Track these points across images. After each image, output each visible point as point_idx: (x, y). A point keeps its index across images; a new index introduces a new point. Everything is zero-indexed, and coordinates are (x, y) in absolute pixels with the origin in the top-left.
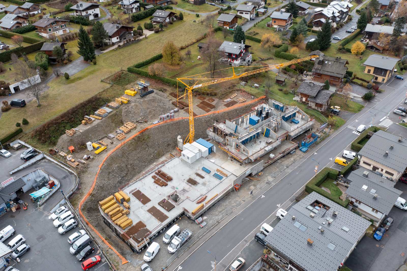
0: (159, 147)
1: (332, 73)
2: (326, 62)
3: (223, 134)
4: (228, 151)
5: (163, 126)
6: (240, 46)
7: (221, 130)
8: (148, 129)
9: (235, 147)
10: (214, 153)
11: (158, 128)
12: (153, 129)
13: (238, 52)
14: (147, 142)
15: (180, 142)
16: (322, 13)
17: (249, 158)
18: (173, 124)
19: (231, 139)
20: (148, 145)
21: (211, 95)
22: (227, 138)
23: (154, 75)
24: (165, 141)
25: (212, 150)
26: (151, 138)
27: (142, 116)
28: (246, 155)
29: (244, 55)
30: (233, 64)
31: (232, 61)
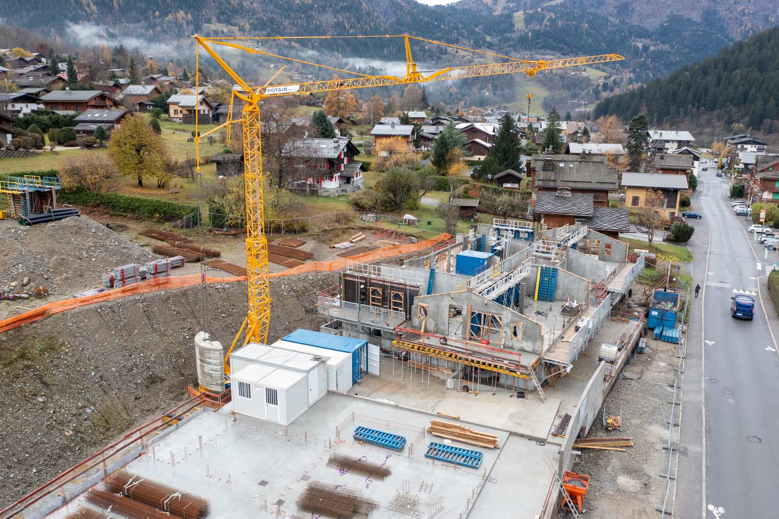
0: (105, 392)
1: (589, 184)
2: (562, 165)
3: (392, 300)
4: (444, 349)
5: (123, 304)
6: (337, 142)
7: (381, 283)
8: (50, 313)
9: (466, 333)
10: (373, 377)
11: (99, 312)
12: (73, 316)
13: (334, 155)
14: (44, 365)
15: (209, 350)
16: (474, 128)
17: (544, 359)
18: (168, 298)
19: (442, 301)
20: (47, 379)
21: (291, 231)
22: (420, 304)
23: (78, 188)
24: (137, 366)
25: (362, 367)
26: (67, 350)
27: (23, 274)
28: (530, 350)
29: (347, 169)
30: (323, 190)
31: (318, 183)
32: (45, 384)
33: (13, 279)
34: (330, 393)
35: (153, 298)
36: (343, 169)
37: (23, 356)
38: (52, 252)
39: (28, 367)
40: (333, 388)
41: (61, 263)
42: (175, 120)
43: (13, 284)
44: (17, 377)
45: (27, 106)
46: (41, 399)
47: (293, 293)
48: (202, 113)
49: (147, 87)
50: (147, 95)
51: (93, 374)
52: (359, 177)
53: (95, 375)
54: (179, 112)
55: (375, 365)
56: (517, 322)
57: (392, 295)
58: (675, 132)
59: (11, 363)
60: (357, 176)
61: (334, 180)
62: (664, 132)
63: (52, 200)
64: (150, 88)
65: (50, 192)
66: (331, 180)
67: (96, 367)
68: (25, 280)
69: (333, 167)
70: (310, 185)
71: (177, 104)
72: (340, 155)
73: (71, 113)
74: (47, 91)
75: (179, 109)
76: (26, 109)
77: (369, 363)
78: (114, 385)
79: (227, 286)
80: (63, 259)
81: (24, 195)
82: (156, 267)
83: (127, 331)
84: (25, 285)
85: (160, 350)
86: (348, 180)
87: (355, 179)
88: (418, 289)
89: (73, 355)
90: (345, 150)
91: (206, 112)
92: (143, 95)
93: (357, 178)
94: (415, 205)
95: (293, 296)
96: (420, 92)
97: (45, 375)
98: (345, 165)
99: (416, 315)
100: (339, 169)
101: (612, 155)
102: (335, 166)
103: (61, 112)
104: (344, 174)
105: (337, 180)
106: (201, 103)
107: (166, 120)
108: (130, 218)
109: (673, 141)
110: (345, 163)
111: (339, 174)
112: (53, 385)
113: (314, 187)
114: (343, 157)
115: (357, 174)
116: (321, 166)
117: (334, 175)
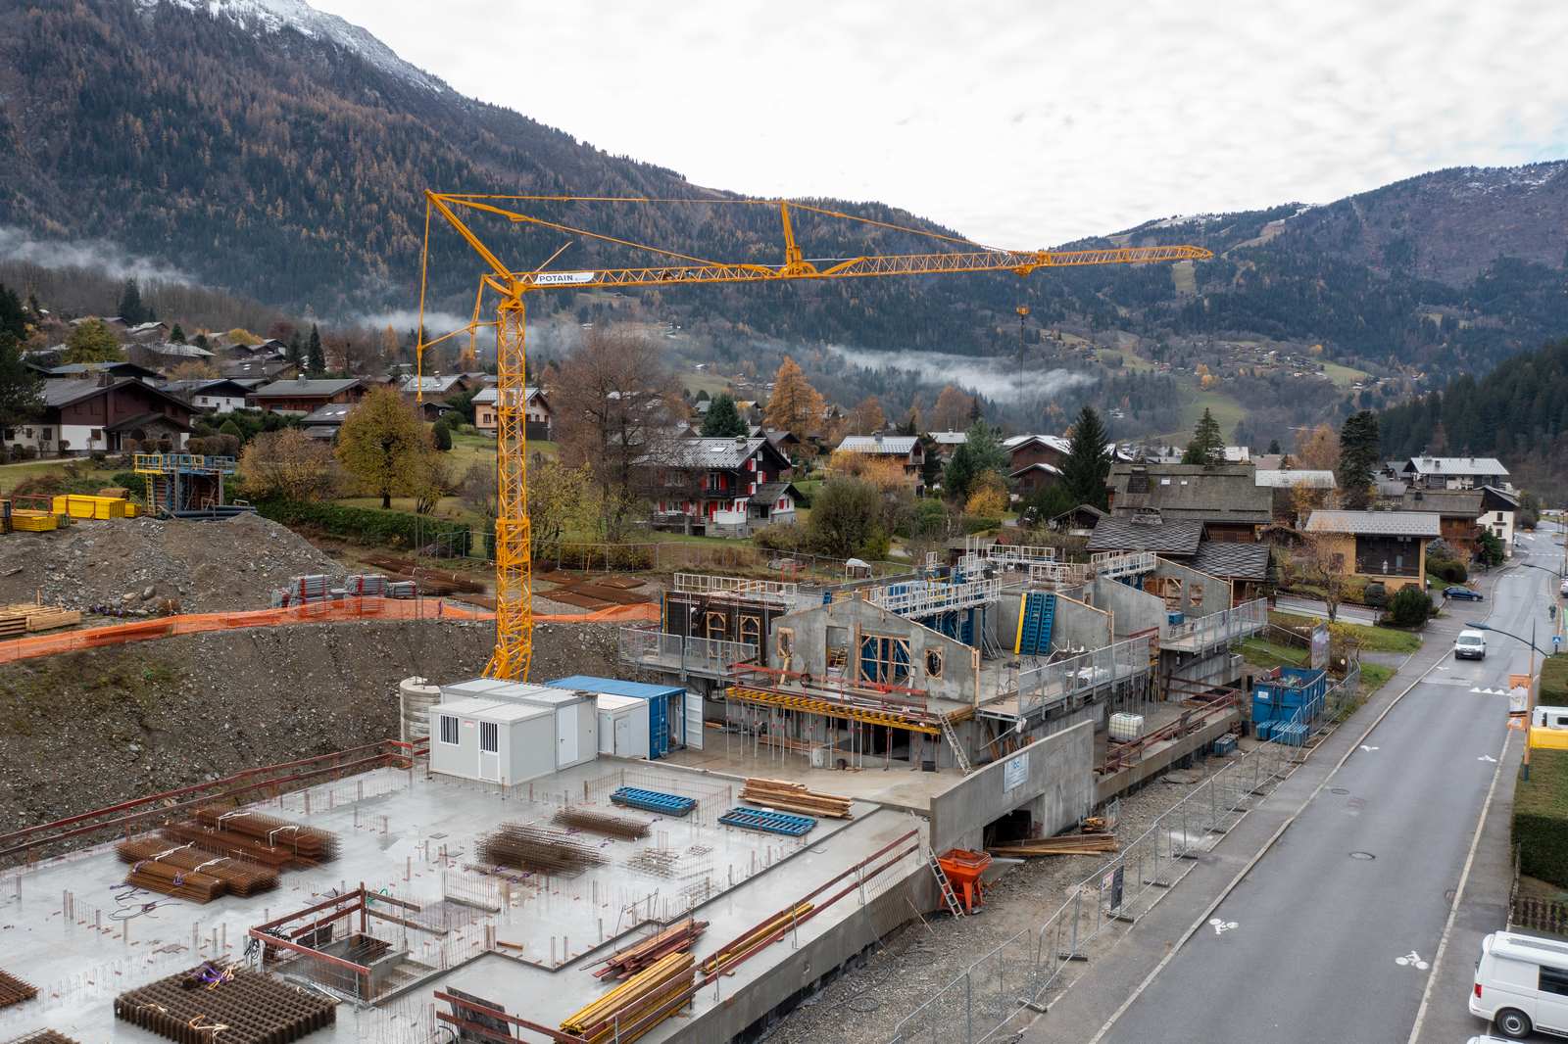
2: (1166, 482)
3: (742, 632)
4: (808, 697)
5: (295, 632)
6: (743, 441)
7: (725, 603)
8: (174, 632)
9: (853, 678)
10: (694, 752)
11: (253, 640)
12: (210, 639)
13: (735, 462)
14: (149, 701)
15: (418, 695)
16: (1038, 443)
17: (980, 712)
18: (375, 632)
19: (815, 621)
20: (150, 721)
21: (623, 566)
22: (781, 629)
23: (271, 492)
24: (302, 726)
25: (676, 736)
26: (190, 685)
27: (146, 583)
28: (956, 696)
29: (762, 493)
30: (713, 526)
31: (706, 514)
32: (147, 729)
33: (130, 589)
34: (602, 758)
35: (347, 628)
36: (754, 492)
37: (117, 682)
38: (198, 558)
39: (124, 699)
40: (608, 749)
41: (210, 573)
42: (485, 432)
43: (128, 596)
44: (103, 709)
45: (228, 402)
46: (134, 748)
47: (597, 648)
48: (533, 419)
49: (444, 379)
50: (442, 393)
51: (227, 726)
52: (785, 510)
53: (231, 728)
54: (492, 417)
55: (695, 733)
56: (934, 647)
57: (742, 622)
58: (1468, 460)
59: (96, 688)
60: (782, 507)
61: (734, 508)
62: (1443, 461)
63: (217, 492)
64: (449, 381)
65: (215, 478)
66: (730, 510)
67: (234, 718)
68: (148, 591)
69: (734, 484)
70: (692, 519)
71: (488, 403)
72: (746, 465)
73: (300, 413)
74: (266, 383)
75: (493, 413)
76: (226, 406)
77: (687, 729)
78: (259, 748)
79: (480, 625)
80: (214, 568)
81: (172, 478)
82: (360, 583)
83: (295, 671)
84: (146, 599)
85: (346, 708)
86: (762, 510)
87: (777, 511)
88: (782, 609)
89: (199, 694)
90: (760, 458)
91: (542, 419)
92: (436, 393)
93: (781, 511)
94: (880, 551)
95: (597, 653)
96: (968, 402)
97: (149, 714)
98: (758, 486)
99: (776, 650)
100: (746, 492)
101: (1309, 490)
102: (738, 485)
103: (283, 413)
104: (755, 500)
105: (741, 509)
106: (533, 403)
107: (469, 433)
108: (353, 544)
109: (1463, 477)
110: (760, 481)
111: (746, 499)
112: (158, 730)
113: (699, 522)
114: (754, 469)
115: (782, 501)
116: (712, 483)
117: (737, 500)
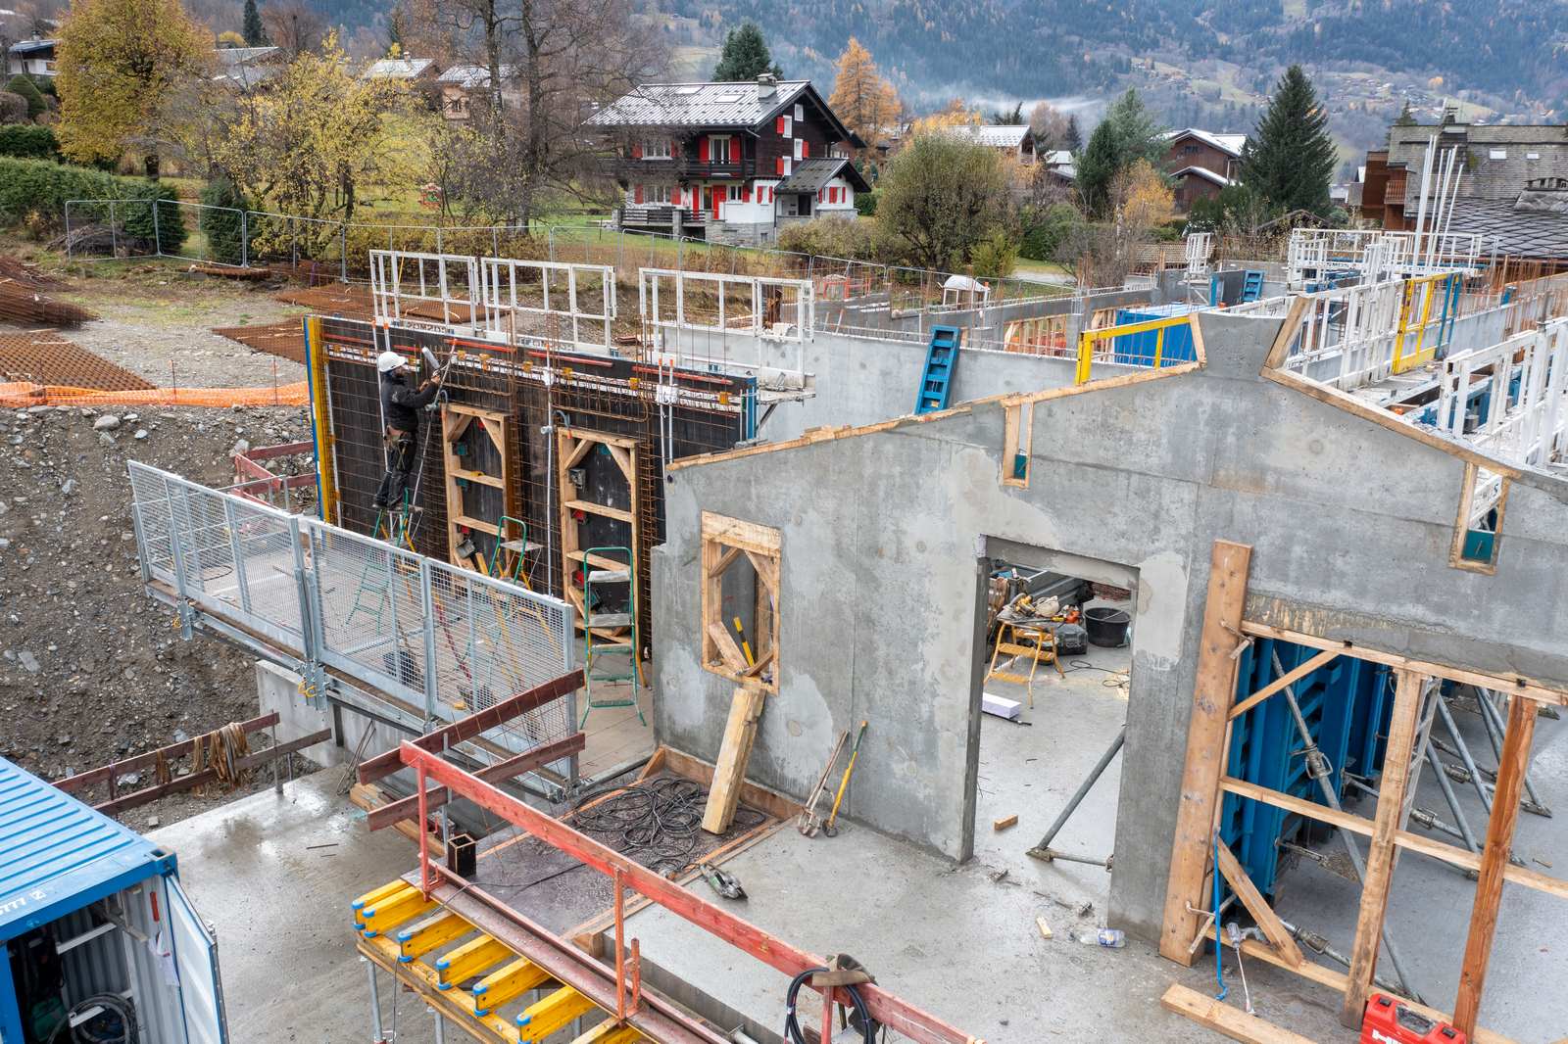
2: (1498, 154)
3: (568, 502)
6: (770, 84)
13: (754, 116)
22: (715, 525)
29: (802, 174)
30: (718, 227)
31: (708, 206)
36: (787, 172)
49: (415, 62)
50: (411, 79)
52: (838, 205)
57: (566, 460)
60: (833, 199)
61: (754, 197)
64: (421, 64)
66: (746, 199)
69: (751, 153)
70: (685, 216)
71: (455, 85)
72: (772, 125)
75: (462, 97)
86: (800, 202)
87: (825, 205)
90: (799, 116)
92: (404, 79)
93: (832, 206)
98: (795, 164)
100: (773, 171)
102: (759, 156)
104: (790, 185)
105: (765, 200)
110: (798, 155)
111: (774, 184)
113: (696, 219)
114: (788, 133)
115: (833, 191)
116: (718, 155)
117: (757, 183)
